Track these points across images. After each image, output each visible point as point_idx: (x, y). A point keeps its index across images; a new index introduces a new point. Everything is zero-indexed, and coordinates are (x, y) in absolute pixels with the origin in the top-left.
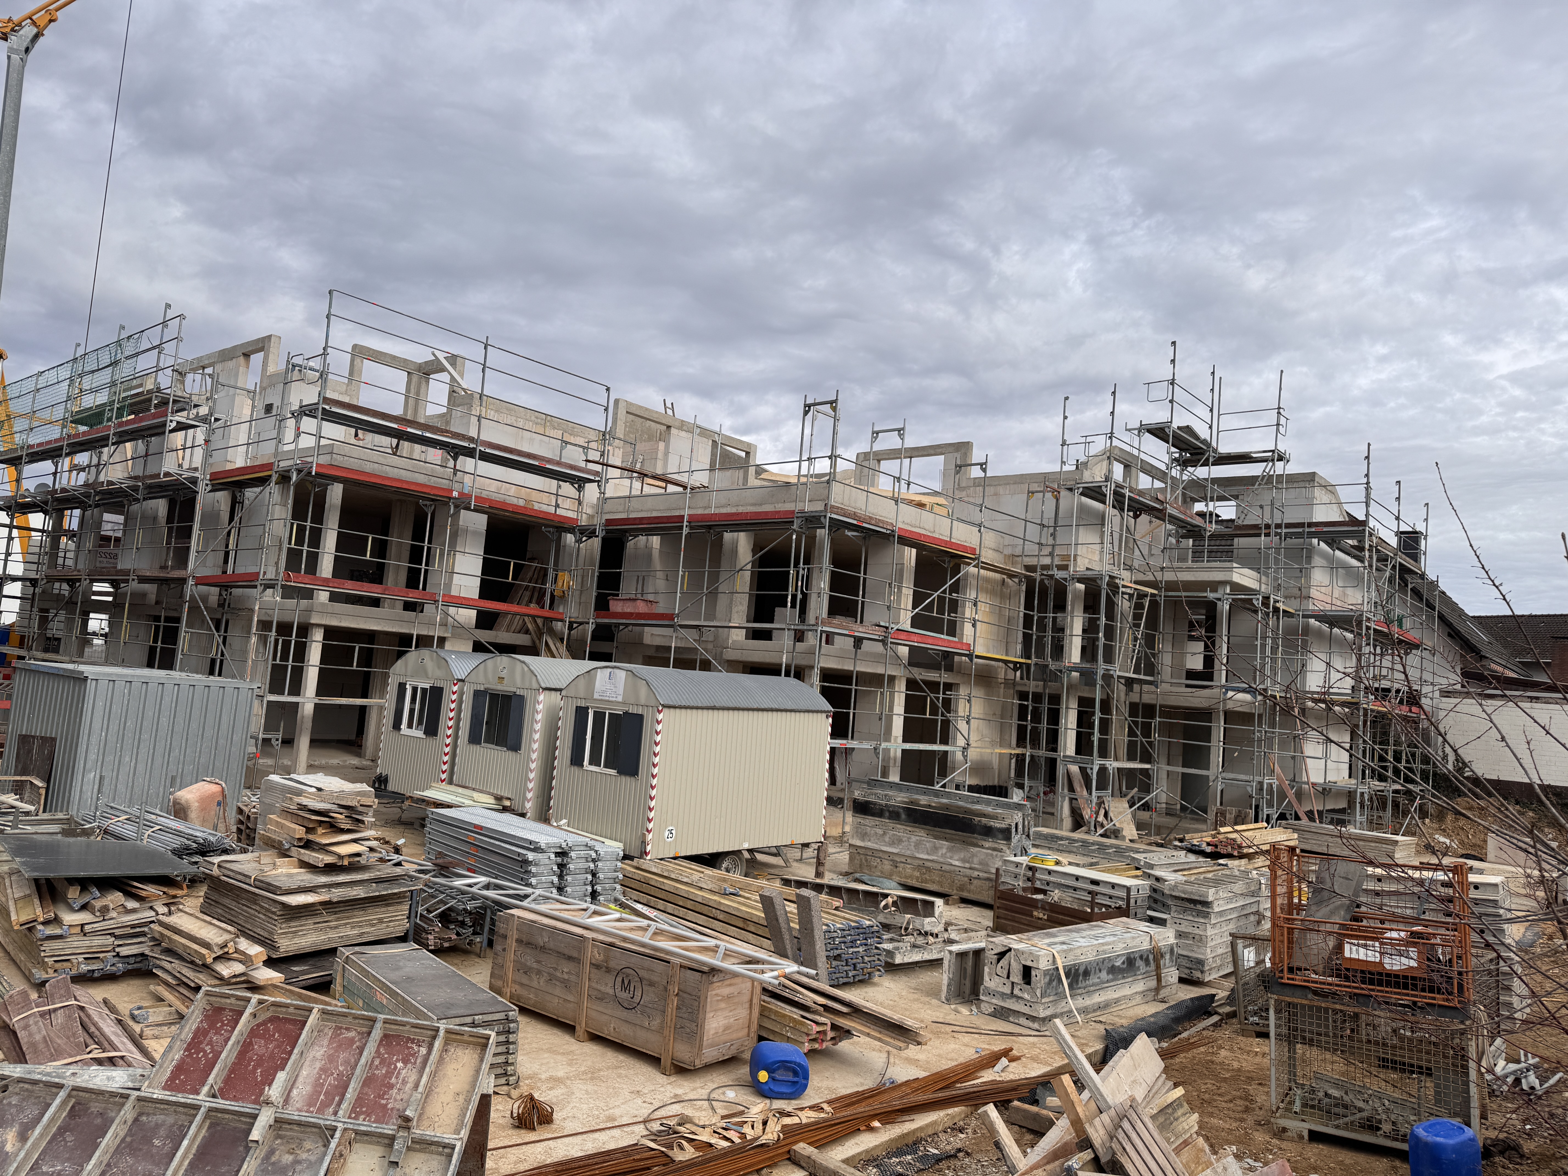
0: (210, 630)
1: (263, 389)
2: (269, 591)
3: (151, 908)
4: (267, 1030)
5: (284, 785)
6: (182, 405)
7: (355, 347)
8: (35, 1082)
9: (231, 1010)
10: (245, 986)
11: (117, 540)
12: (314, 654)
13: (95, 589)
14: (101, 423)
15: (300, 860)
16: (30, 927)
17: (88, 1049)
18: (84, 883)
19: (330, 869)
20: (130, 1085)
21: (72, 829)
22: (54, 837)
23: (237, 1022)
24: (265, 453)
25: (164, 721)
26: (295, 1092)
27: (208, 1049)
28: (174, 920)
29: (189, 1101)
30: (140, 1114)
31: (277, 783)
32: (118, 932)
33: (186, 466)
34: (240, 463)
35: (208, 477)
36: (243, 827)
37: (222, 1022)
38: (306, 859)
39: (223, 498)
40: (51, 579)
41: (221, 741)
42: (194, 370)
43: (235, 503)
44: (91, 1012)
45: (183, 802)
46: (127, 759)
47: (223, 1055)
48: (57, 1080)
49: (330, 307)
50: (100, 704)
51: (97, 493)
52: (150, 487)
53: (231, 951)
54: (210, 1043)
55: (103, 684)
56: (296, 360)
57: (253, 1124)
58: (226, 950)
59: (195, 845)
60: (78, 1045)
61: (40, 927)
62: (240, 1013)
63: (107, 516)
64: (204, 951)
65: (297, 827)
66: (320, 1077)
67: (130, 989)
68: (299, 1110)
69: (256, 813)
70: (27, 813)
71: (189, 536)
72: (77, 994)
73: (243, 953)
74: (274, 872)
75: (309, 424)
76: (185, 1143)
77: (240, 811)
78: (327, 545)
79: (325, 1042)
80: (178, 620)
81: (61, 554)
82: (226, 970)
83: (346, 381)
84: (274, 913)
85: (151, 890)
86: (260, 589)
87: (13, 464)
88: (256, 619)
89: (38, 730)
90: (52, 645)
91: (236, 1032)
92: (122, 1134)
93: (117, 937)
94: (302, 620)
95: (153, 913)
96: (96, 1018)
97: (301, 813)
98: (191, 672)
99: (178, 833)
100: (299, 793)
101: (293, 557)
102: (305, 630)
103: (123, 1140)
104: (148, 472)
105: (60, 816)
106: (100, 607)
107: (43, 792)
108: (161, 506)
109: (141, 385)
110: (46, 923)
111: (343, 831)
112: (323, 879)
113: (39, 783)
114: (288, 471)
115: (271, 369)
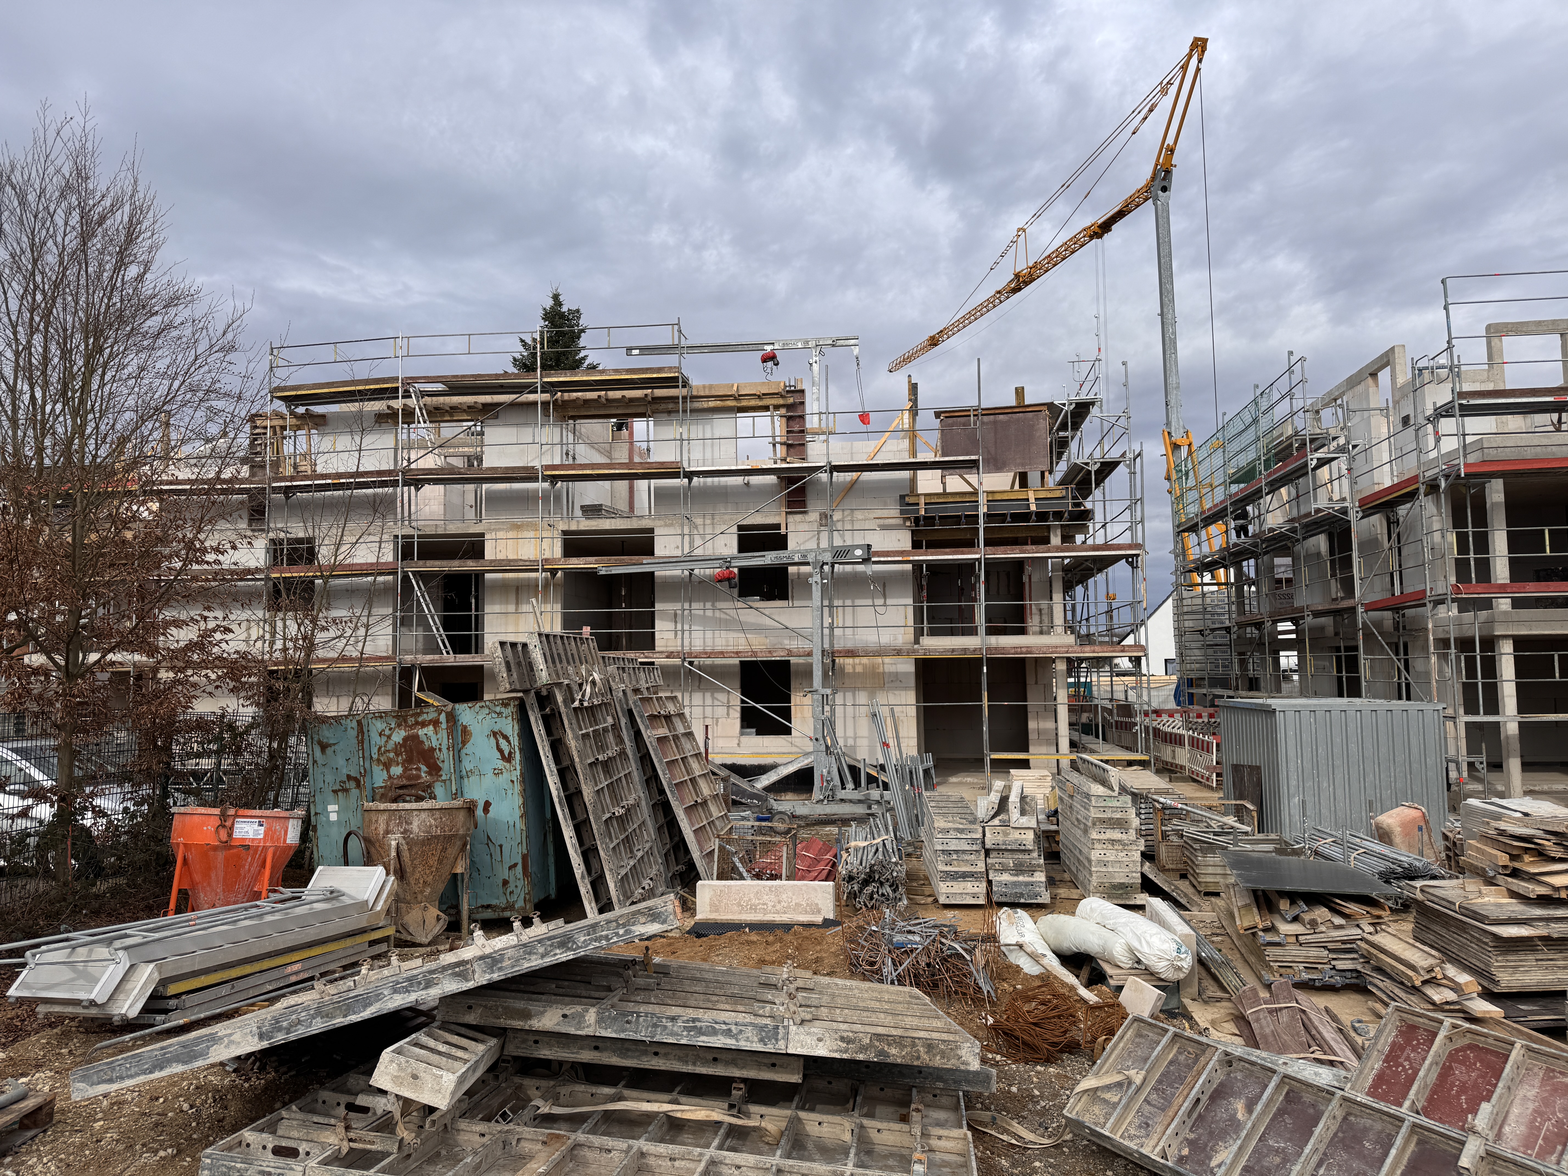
0: (1388, 654)
1: (1396, 403)
2: (1442, 608)
3: (1358, 926)
4: (1466, 1057)
5: (1485, 810)
6: (1319, 442)
7: (1488, 328)
8: (1253, 1064)
9: (1425, 1030)
10: (1462, 1015)
11: (1289, 581)
12: (1507, 668)
13: (1279, 629)
14: (1254, 478)
15: (1509, 890)
16: (1252, 932)
17: (1311, 1050)
18: (1293, 897)
19: (1543, 901)
20: (1337, 1085)
21: (1284, 849)
22: (1269, 855)
23: (1432, 1042)
24: (1410, 467)
25: (1353, 747)
26: (1507, 1129)
27: (1406, 1063)
28: (1378, 939)
29: (1392, 1111)
30: (1349, 1114)
31: (1477, 808)
32: (1331, 946)
33: (1336, 497)
34: (1388, 483)
35: (1357, 504)
36: (1451, 854)
37: (1418, 1040)
38: (1515, 889)
39: (1377, 522)
40: (1241, 626)
41: (1415, 766)
42: (1326, 405)
43: (1392, 523)
44: (1312, 1017)
45: (1385, 826)
46: (1325, 784)
47: (1421, 1073)
48: (1270, 1065)
49: (1446, 296)
50: (1291, 733)
51: (1263, 541)
52: (1306, 526)
53: (1439, 977)
54: (1408, 1059)
55: (1290, 715)
56: (1420, 364)
57: (1461, 1151)
58: (1433, 975)
59: (1400, 870)
60: (1301, 1044)
61: (1261, 933)
62: (1435, 1035)
63: (1278, 561)
64: (1410, 973)
65: (1499, 853)
66: (1535, 1119)
67: (1351, 1003)
68: (1513, 1149)
69: (1461, 839)
70: (1246, 833)
71: (1351, 566)
72: (1299, 998)
73: (1451, 980)
74: (1479, 900)
75: (1447, 425)
76: (1393, 1152)
77: (1446, 837)
78: (1497, 548)
79: (1537, 1083)
80: (1356, 648)
81: (1247, 602)
82: (1438, 995)
83: (1486, 367)
84: (1486, 944)
85: (1353, 908)
86: (1430, 606)
87: (1194, 531)
88: (1431, 638)
89: (1245, 760)
90: (1253, 685)
91: (1432, 1053)
92: (1334, 1128)
93: (1331, 951)
94: (1485, 633)
95: (1360, 932)
96: (1317, 1023)
97: (1501, 838)
98: (1374, 698)
99: (1383, 857)
100: (1498, 817)
101: (1462, 567)
102: (1490, 643)
103: (1335, 1134)
104: (1302, 512)
105: (1273, 836)
106: (1288, 645)
107: (1255, 814)
108: (1321, 542)
109: (1281, 435)
110: (1266, 930)
111: (1554, 860)
112: (1538, 912)
113: (1251, 807)
114: (1435, 479)
115: (1401, 380)
